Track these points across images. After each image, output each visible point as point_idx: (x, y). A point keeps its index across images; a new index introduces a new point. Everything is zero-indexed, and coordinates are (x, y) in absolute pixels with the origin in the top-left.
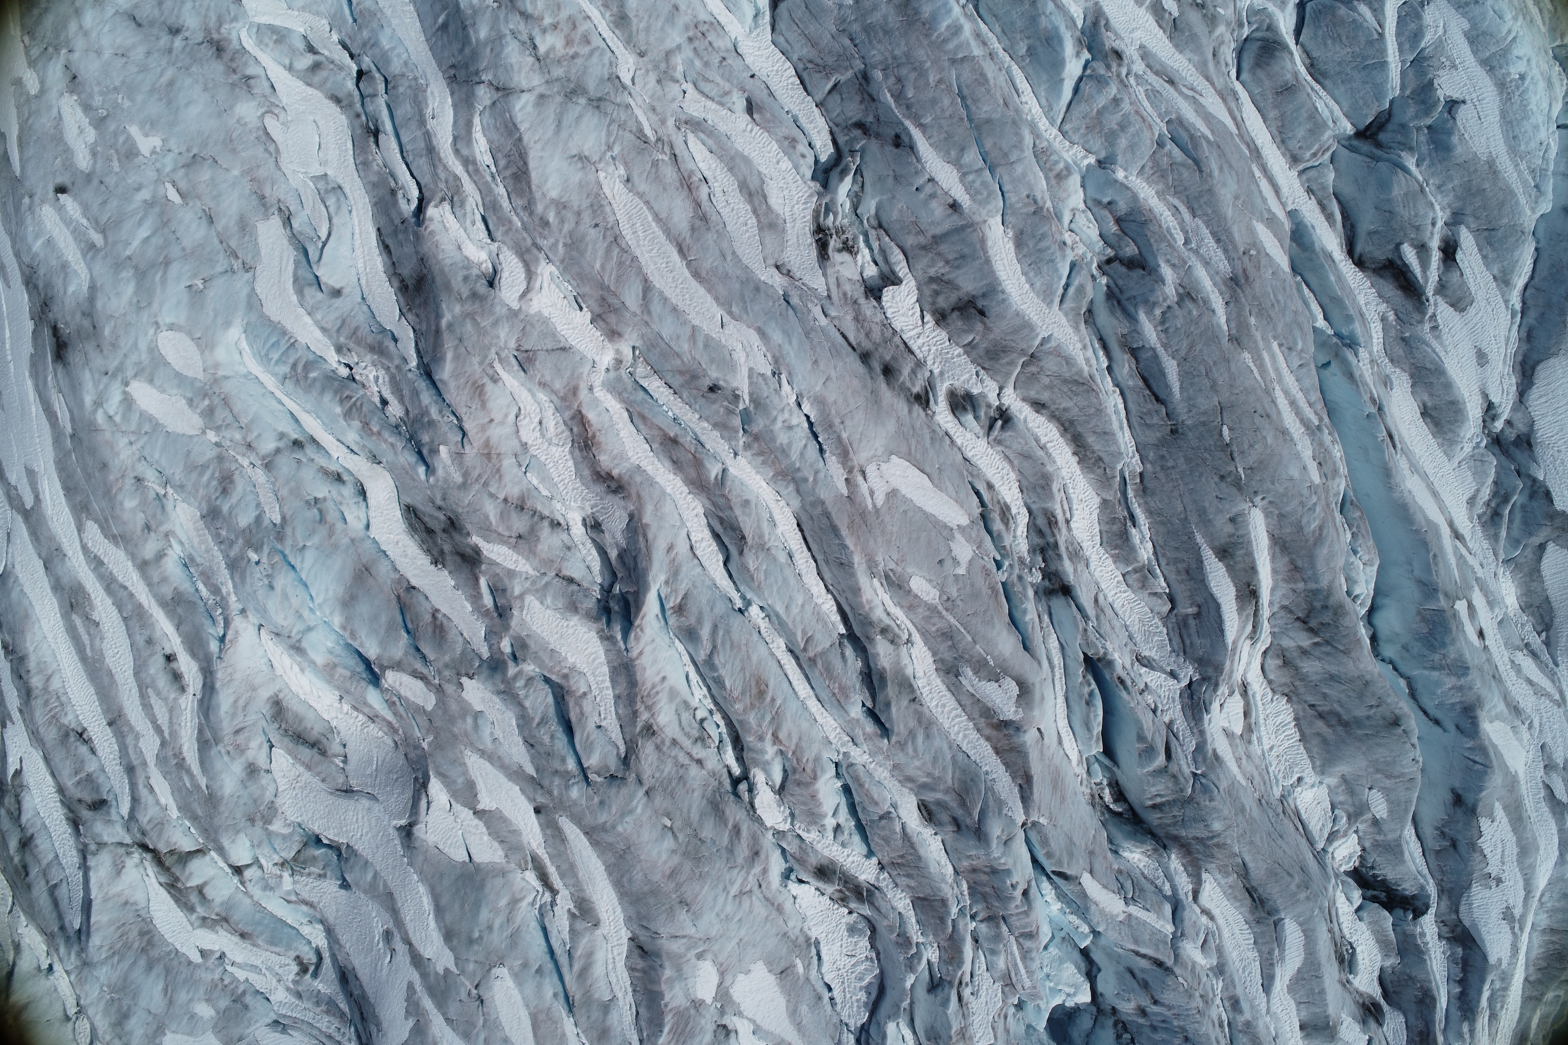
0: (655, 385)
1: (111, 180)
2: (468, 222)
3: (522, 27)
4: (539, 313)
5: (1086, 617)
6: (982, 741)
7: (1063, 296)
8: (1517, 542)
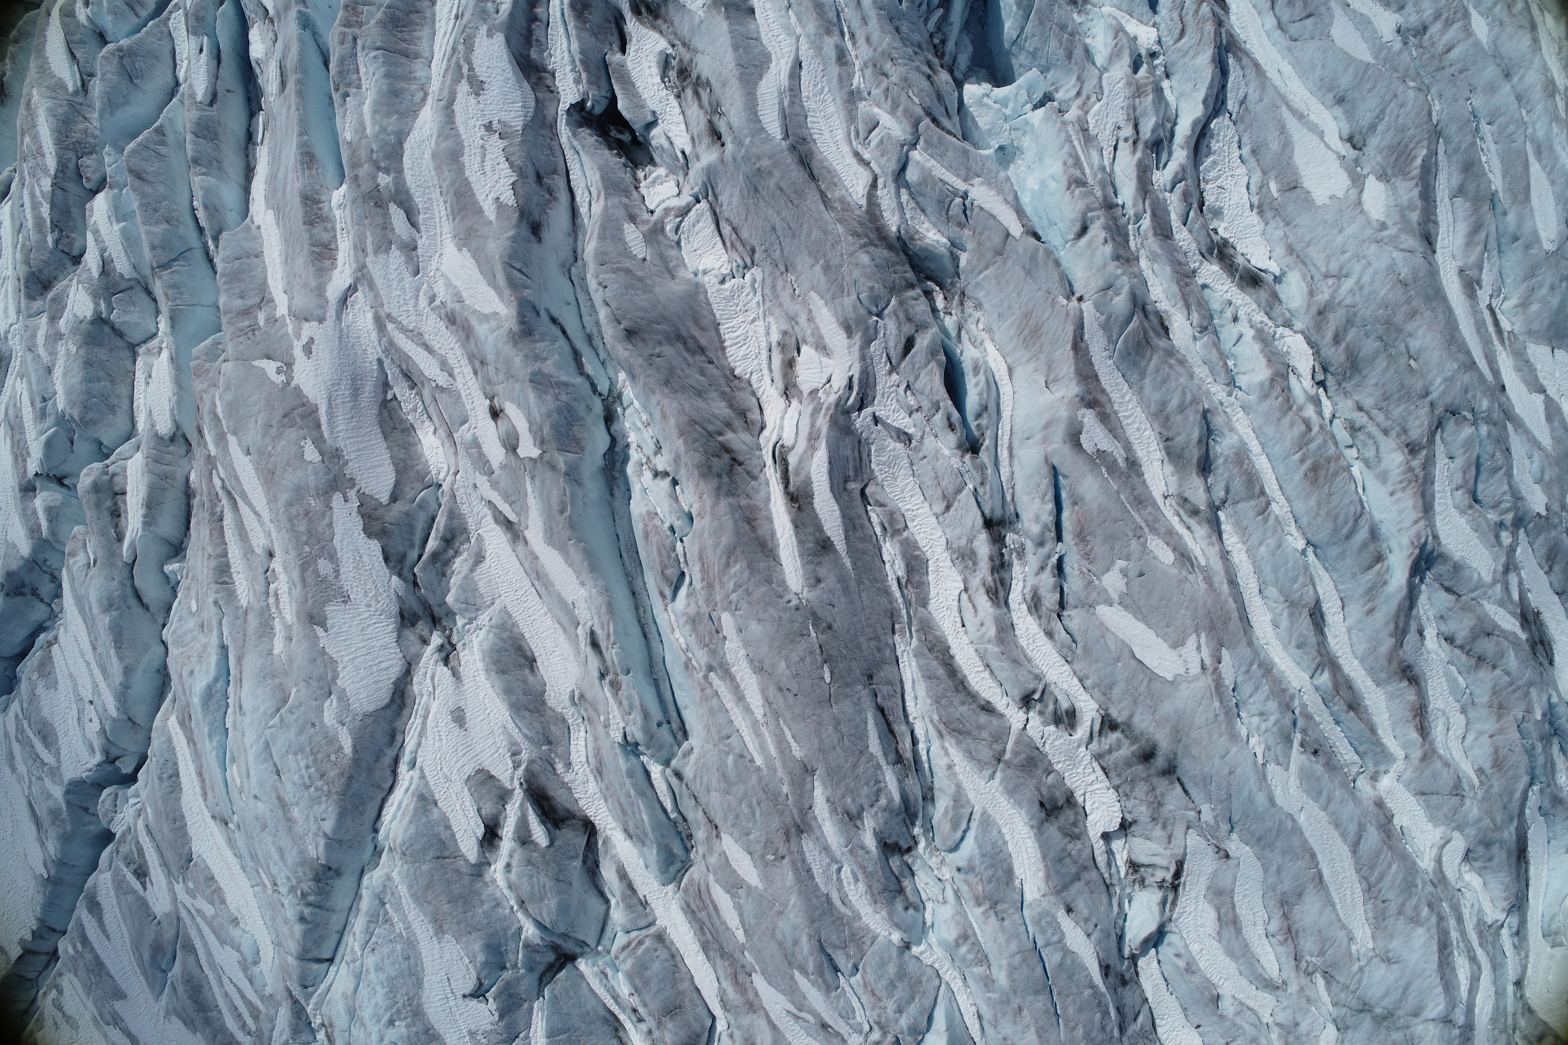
0: (1347, 756)
2: (1476, 907)
4: (1436, 827)
6: (1108, 389)
8: (421, 506)
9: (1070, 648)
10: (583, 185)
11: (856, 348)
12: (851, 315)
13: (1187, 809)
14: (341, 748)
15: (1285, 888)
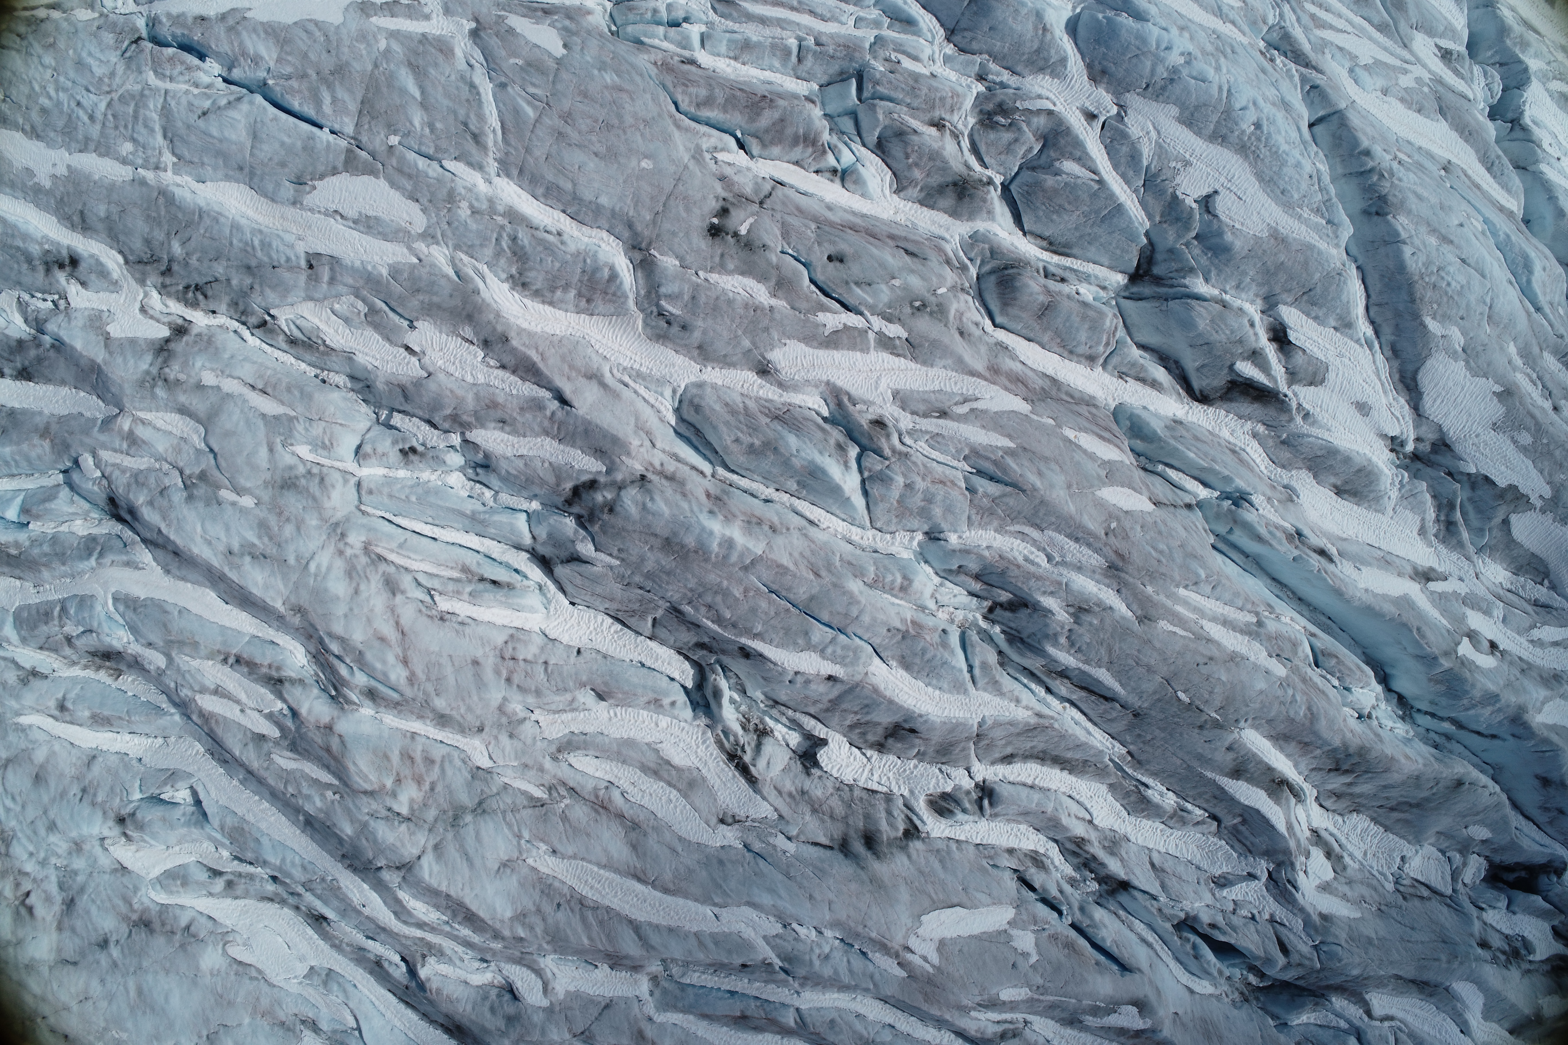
0: (696, 978)
2: (458, 962)
3: (374, 806)
4: (568, 993)
5: (1154, 898)
7: (972, 677)
8: (1481, 531)
9: (991, 858)
11: (1310, 910)
12: (1333, 929)
13: (801, 832)
14: (1434, 318)
15: (651, 841)
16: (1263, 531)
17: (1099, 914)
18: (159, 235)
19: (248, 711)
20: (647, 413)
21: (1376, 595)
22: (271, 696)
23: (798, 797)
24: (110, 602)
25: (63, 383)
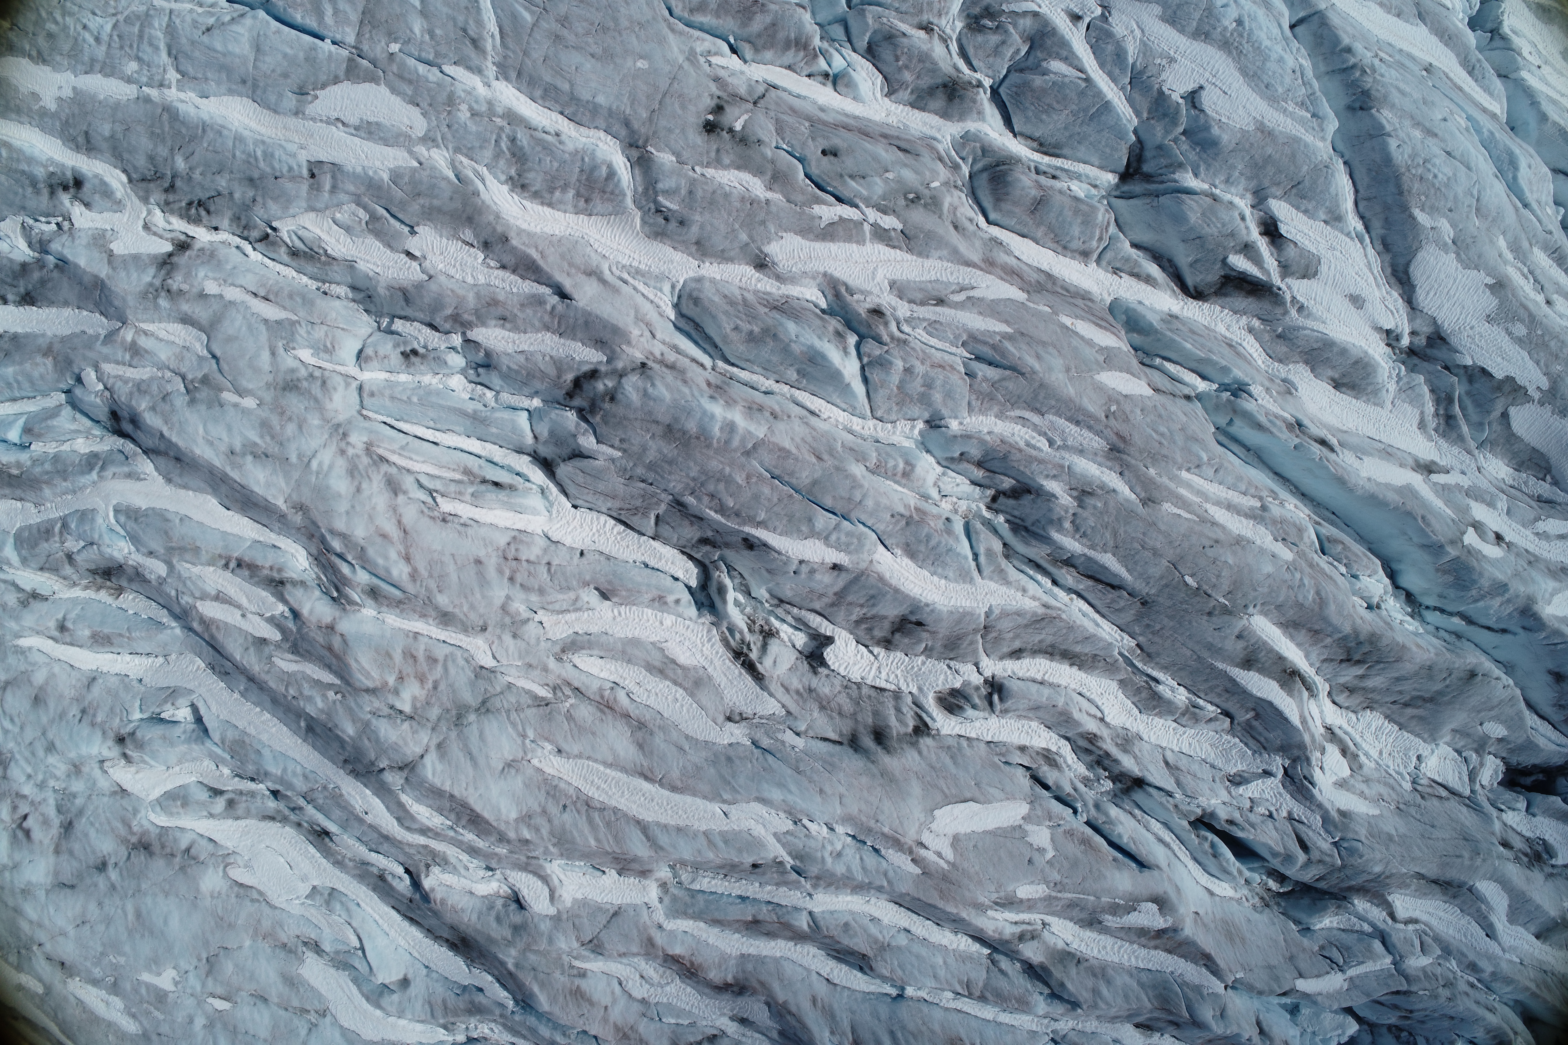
0: (706, 883)
1: (165, 1029)
2: (462, 871)
3: (377, 704)
4: (575, 900)
5: (1170, 794)
6: (1153, 952)
7: (978, 566)
8: (1481, 424)
9: (1003, 755)
10: (1541, 729)
11: (1329, 806)
12: (1352, 826)
13: (809, 727)
14: (1422, 210)
15: (657, 740)
16: (1263, 419)
17: (1114, 812)
18: (163, 151)
19: (249, 616)
20: (647, 307)
21: (1378, 484)
22: (273, 600)
23: (805, 695)
24: (111, 514)
25: (66, 304)
